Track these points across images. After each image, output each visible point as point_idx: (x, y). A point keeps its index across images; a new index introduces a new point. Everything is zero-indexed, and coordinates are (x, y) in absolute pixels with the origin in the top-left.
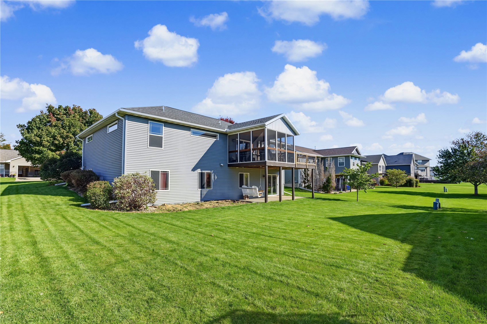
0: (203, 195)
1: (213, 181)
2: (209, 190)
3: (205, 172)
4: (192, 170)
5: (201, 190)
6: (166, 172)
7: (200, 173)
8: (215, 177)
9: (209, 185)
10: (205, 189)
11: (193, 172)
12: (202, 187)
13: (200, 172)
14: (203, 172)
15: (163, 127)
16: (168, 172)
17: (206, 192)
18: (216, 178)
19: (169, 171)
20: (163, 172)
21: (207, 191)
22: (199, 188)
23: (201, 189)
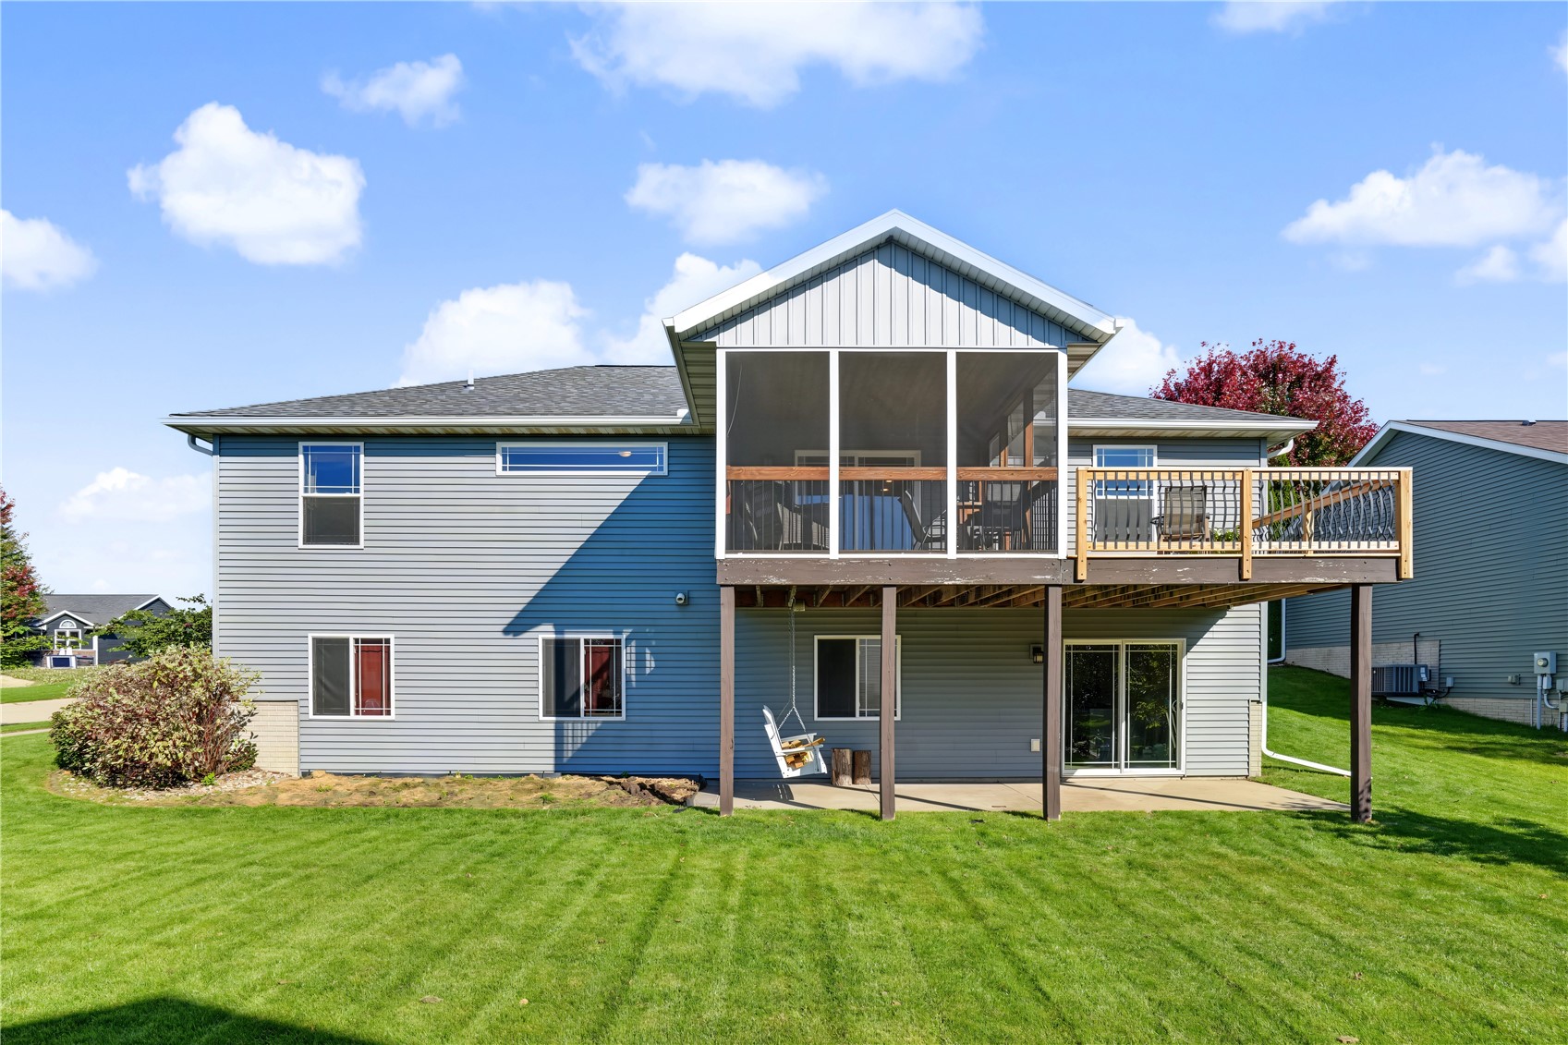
0: (570, 747)
1: (628, 681)
2: (604, 722)
3: (582, 637)
4: (506, 632)
5: (557, 723)
6: (380, 641)
7: (552, 646)
8: (640, 660)
9: (604, 703)
10: (582, 717)
11: (510, 641)
12: (562, 704)
13: (553, 636)
14: (567, 636)
15: (362, 456)
16: (388, 641)
17: (590, 733)
18: (650, 664)
19: (391, 636)
20: (364, 641)
21: (592, 726)
22: (546, 713)
23: (556, 716)
